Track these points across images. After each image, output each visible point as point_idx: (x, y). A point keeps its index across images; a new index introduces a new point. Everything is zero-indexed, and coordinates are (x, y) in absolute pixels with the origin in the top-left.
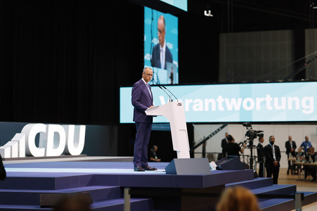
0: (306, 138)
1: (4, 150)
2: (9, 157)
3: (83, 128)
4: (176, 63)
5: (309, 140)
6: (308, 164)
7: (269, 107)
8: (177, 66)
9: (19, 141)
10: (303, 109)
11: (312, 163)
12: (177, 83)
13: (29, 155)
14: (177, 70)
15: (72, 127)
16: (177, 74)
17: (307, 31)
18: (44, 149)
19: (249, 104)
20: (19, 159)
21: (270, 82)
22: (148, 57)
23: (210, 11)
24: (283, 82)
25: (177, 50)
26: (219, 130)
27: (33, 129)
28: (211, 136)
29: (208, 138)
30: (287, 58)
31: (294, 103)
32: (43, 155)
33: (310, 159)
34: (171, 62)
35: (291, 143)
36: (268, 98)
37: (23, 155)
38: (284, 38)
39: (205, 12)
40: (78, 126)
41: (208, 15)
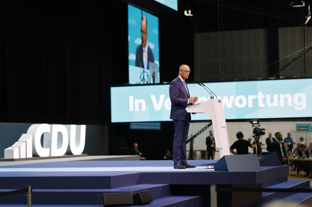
0: (289, 134)
1: (12, 151)
2: (18, 157)
3: (83, 127)
4: (157, 62)
5: (292, 137)
6: (302, 159)
7: (261, 104)
8: (159, 66)
9: (26, 142)
10: (296, 106)
11: (306, 159)
12: (159, 82)
13: (35, 155)
14: (158, 69)
15: (73, 127)
16: (159, 74)
17: (280, 30)
18: (49, 149)
19: (241, 102)
20: (26, 159)
21: (262, 80)
22: (132, 57)
23: (190, 11)
24: (275, 79)
25: (158, 50)
26: (206, 128)
27: (38, 129)
28: (198, 134)
29: (195, 136)
30: (261, 56)
31: (286, 99)
32: (48, 155)
33: (304, 155)
34: (153, 61)
35: (272, 140)
36: (260, 96)
37: (30, 155)
38: (257, 37)
39: (186, 12)
40: (79, 126)
41: (187, 15)
